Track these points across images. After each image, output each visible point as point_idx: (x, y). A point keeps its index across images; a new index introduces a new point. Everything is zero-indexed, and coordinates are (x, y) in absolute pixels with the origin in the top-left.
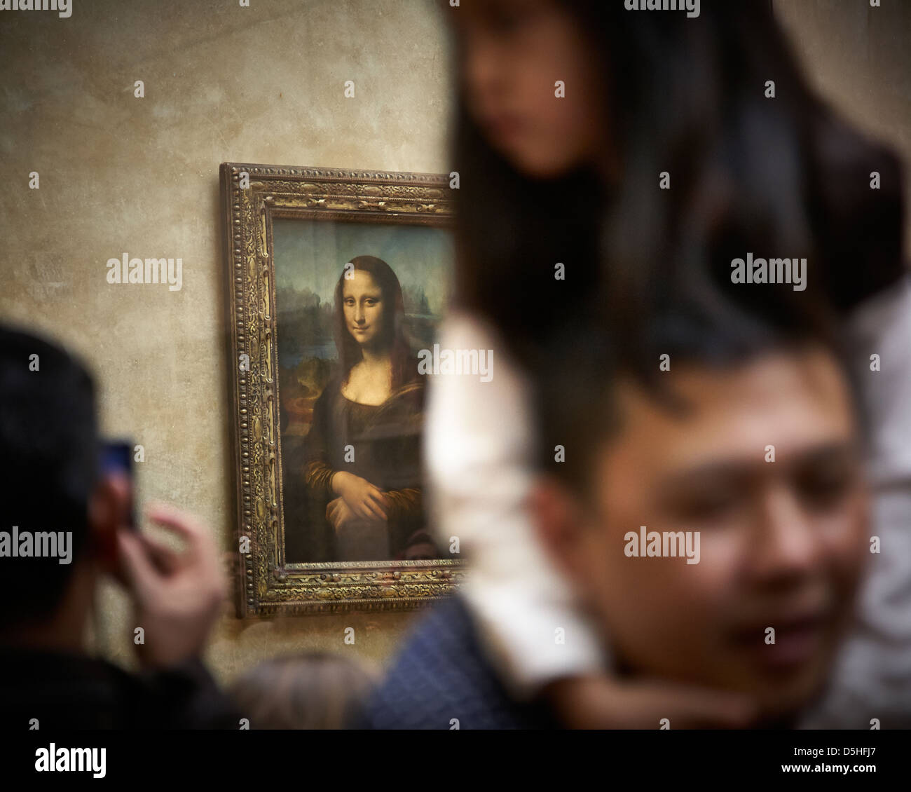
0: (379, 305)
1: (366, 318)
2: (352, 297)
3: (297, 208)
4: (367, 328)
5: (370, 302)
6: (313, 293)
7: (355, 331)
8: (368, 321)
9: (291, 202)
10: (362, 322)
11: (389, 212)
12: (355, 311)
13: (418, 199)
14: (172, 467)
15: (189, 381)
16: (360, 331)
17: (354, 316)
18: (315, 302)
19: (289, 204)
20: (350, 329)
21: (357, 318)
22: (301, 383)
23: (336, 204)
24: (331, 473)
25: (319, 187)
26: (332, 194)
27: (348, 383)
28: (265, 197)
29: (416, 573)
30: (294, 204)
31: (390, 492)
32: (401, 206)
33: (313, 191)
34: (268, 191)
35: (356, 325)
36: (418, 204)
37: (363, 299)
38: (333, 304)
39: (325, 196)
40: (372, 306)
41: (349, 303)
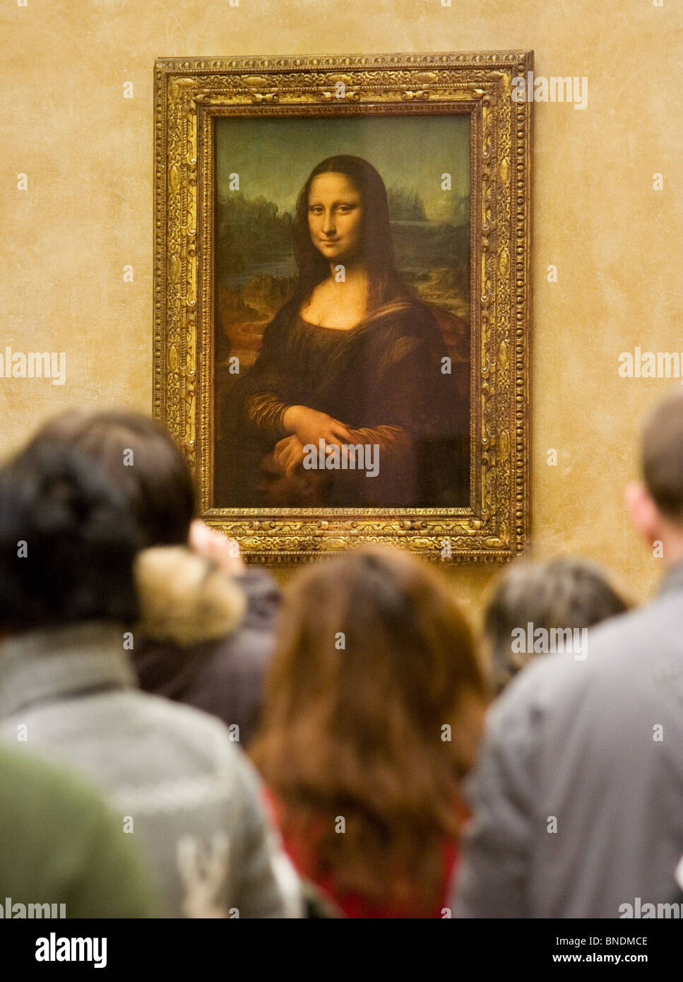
0: (355, 213)
1: (337, 228)
2: (320, 204)
3: (238, 105)
4: (338, 240)
5: (344, 209)
6: (268, 202)
7: (322, 244)
8: (340, 232)
9: (231, 98)
10: (331, 233)
11: (363, 103)
12: (324, 221)
13: (402, 86)
14: (98, 397)
15: (123, 302)
16: (329, 243)
17: (322, 227)
18: (271, 212)
19: (228, 102)
20: (316, 242)
21: (326, 229)
22: (248, 305)
23: (292, 97)
24: (283, 407)
25: (267, 79)
26: (284, 86)
27: (310, 304)
28: (196, 95)
29: (377, 523)
30: (235, 100)
31: (361, 430)
32: (380, 95)
33: (260, 85)
34: (199, 88)
35: (324, 236)
36: (402, 92)
37: (335, 206)
38: (294, 214)
39: (273, 89)
40: (347, 214)
41: (316, 212)
